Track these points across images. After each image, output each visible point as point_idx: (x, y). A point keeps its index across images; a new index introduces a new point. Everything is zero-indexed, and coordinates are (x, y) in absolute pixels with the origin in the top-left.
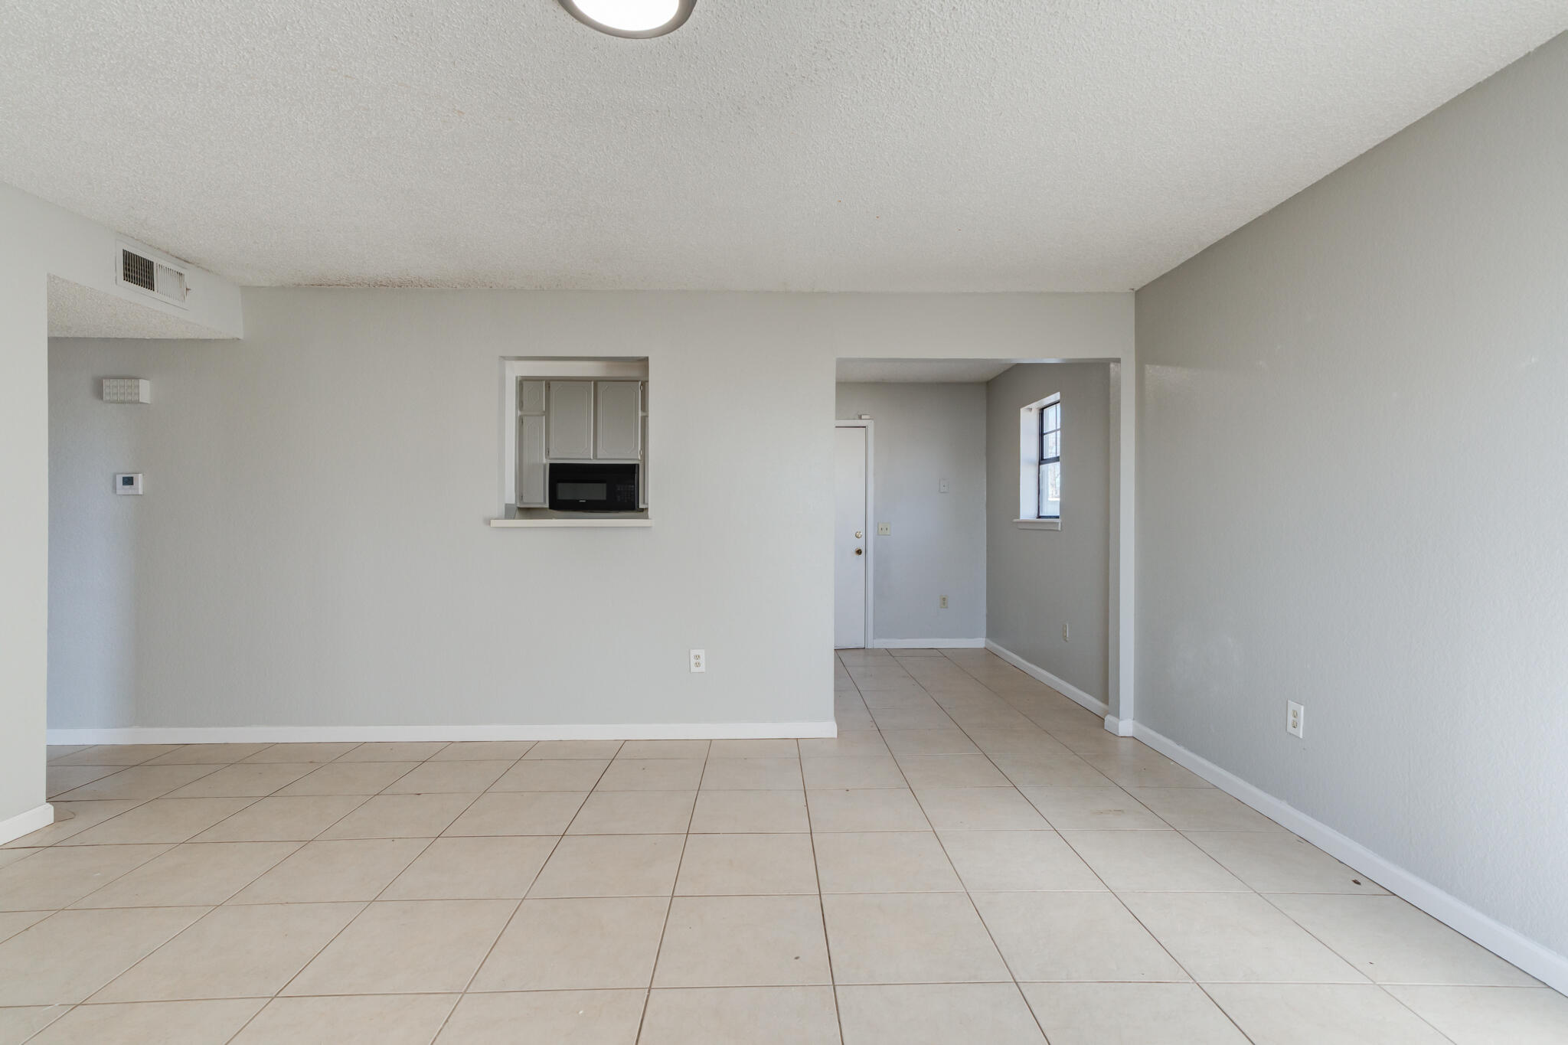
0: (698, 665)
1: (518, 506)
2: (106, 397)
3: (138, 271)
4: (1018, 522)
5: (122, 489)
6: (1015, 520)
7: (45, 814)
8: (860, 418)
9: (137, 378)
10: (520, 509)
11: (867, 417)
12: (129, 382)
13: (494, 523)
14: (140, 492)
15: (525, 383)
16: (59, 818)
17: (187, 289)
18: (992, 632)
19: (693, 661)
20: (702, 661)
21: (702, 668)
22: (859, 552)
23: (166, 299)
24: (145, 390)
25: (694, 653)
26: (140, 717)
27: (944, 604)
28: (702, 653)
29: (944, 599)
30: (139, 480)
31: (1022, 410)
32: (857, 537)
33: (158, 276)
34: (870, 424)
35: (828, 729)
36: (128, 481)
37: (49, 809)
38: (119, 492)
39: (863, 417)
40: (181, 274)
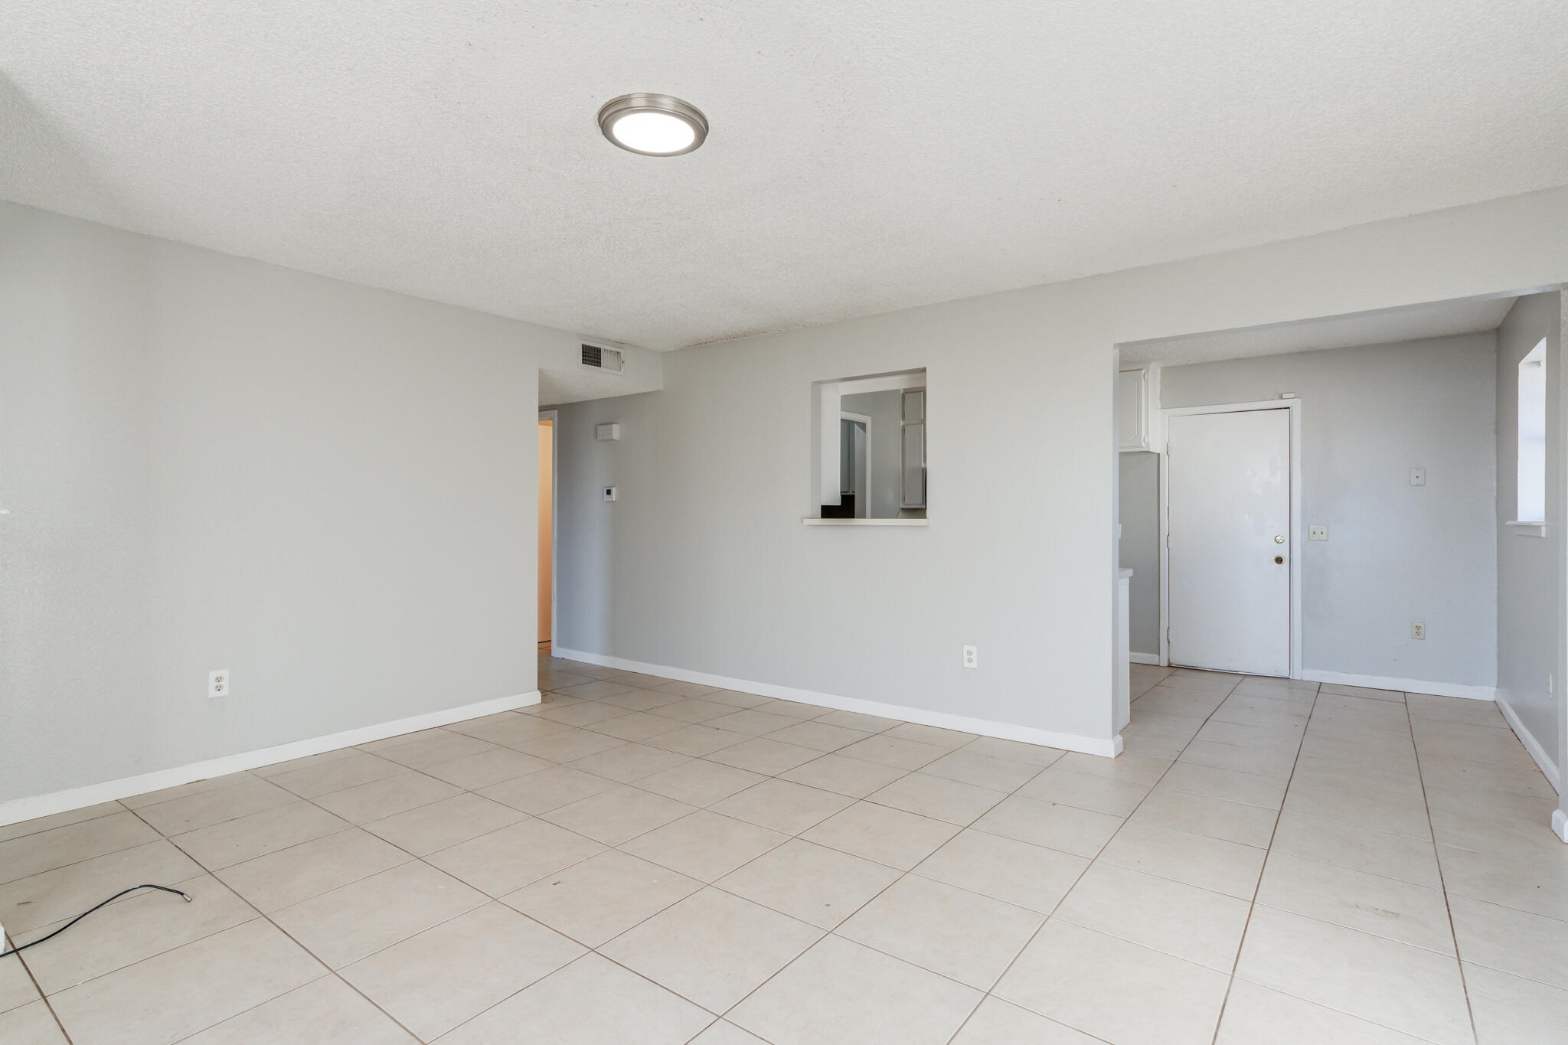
0: (970, 661)
1: (902, 506)
2: (600, 438)
3: (591, 356)
4: (1515, 526)
5: (607, 498)
6: (1510, 523)
7: (536, 697)
8: (1281, 397)
9: (612, 423)
10: (903, 509)
11: (1292, 395)
12: (609, 426)
13: (807, 522)
14: (614, 500)
15: (906, 395)
16: (543, 701)
17: (623, 362)
18: (1505, 678)
19: (966, 657)
20: (974, 657)
21: (974, 665)
22: (1279, 560)
23: (611, 371)
24: (616, 431)
25: (966, 648)
26: (614, 651)
27: (1418, 634)
28: (974, 649)
29: (1418, 628)
30: (614, 491)
31: (1521, 366)
32: (1278, 542)
33: (604, 357)
34: (1296, 405)
35: (1106, 746)
36: (609, 492)
37: (538, 694)
38: (605, 499)
39: (1284, 396)
40: (618, 353)
